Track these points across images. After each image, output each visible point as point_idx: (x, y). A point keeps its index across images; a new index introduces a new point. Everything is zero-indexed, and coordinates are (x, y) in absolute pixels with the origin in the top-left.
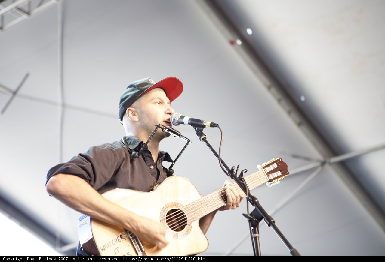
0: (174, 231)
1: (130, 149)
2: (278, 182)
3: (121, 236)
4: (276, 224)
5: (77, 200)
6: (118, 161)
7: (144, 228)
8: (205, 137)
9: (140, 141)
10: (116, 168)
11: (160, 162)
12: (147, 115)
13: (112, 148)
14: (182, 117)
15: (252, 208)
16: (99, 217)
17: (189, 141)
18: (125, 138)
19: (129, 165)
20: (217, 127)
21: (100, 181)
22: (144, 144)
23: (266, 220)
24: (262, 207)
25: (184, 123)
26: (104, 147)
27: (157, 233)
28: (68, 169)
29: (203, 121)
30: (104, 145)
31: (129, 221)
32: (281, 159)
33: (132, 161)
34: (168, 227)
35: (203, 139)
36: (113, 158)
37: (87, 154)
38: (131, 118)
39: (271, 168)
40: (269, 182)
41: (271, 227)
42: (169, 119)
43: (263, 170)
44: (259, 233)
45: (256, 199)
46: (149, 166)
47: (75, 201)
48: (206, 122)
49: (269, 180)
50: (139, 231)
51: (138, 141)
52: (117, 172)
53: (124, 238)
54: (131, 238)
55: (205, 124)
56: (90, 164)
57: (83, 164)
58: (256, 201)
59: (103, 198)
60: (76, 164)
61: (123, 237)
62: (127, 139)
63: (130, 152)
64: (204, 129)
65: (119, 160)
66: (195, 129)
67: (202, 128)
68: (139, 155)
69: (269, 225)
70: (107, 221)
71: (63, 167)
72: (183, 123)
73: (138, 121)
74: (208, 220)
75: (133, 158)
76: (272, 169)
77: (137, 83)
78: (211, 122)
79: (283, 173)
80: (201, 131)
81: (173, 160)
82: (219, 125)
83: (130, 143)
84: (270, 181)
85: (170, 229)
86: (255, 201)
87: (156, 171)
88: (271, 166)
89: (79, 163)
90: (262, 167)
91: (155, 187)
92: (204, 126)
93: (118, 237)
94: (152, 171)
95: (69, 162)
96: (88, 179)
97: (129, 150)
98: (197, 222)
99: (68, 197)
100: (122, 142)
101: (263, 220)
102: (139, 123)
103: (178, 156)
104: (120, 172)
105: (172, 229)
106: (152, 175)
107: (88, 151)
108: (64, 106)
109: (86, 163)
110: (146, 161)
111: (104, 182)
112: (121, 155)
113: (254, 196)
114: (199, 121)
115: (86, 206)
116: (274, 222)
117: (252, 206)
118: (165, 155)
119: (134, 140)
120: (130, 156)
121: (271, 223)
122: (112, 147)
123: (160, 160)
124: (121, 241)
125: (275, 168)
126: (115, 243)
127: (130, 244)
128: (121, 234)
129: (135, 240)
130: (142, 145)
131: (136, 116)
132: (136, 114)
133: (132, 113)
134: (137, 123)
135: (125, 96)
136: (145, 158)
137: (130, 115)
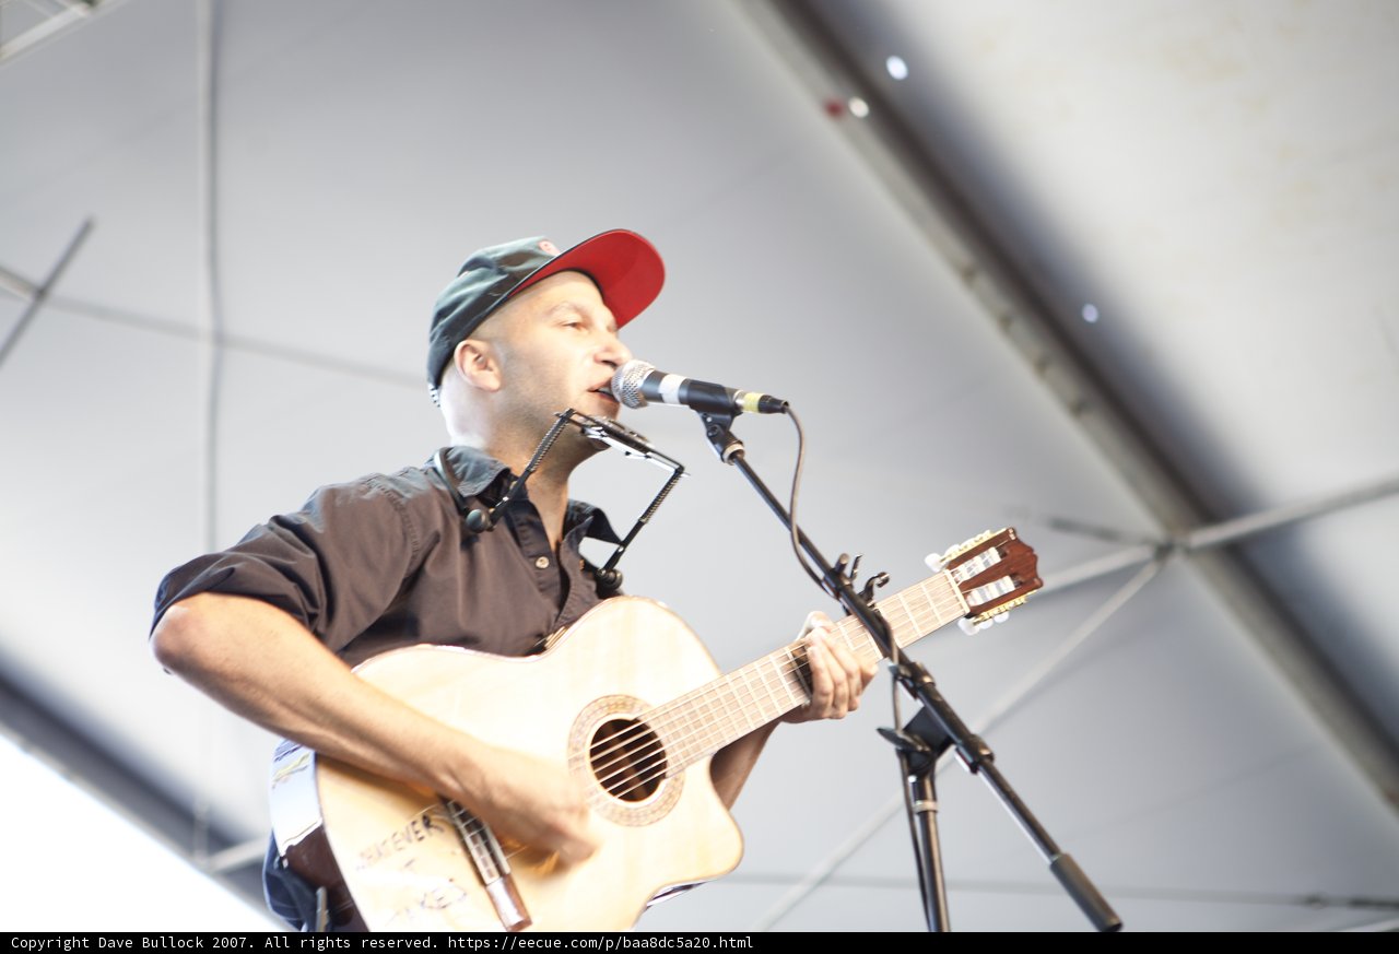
0: (620, 798)
1: (461, 496)
2: (1000, 615)
3: (425, 818)
5: (265, 690)
6: (415, 543)
7: (507, 790)
8: (737, 447)
9: (500, 468)
10: (408, 570)
11: (574, 539)
13: (395, 496)
14: (657, 377)
16: (343, 752)
17: (679, 471)
18: (445, 453)
19: (458, 558)
20: (783, 411)
21: (351, 619)
22: (516, 478)
25: (665, 397)
26: (364, 493)
27: (554, 808)
28: (234, 574)
29: (733, 391)
30: (367, 483)
31: (453, 766)
32: (1014, 533)
33: (468, 542)
34: (597, 783)
35: (733, 456)
36: (399, 532)
37: (304, 520)
38: (472, 377)
39: (978, 565)
40: (968, 616)
42: (608, 384)
43: (948, 572)
46: (532, 560)
47: (259, 694)
48: (742, 395)
49: (968, 611)
50: (489, 804)
51: (493, 465)
52: (413, 581)
53: (436, 827)
54: (462, 826)
55: (739, 402)
56: (312, 556)
57: (287, 555)
59: (360, 681)
60: (261, 555)
61: (432, 823)
62: (452, 456)
63: (462, 506)
64: (737, 419)
65: (420, 539)
66: (704, 419)
67: (728, 417)
68: (493, 519)
70: (373, 765)
71: (214, 570)
72: (659, 398)
73: (497, 390)
74: (743, 757)
75: (472, 533)
76: (982, 568)
77: (496, 252)
78: (761, 395)
79: (1021, 583)
80: (726, 426)
81: (622, 537)
82: (792, 407)
83: (464, 473)
84: (974, 613)
85: (605, 793)
87: (557, 578)
88: (977, 559)
89: (271, 553)
90: (944, 563)
91: (550, 638)
92: (736, 410)
93: (414, 823)
94: (542, 578)
95: (237, 549)
96: (303, 611)
97: (458, 499)
98: (702, 767)
99: (232, 681)
100: (435, 470)
102: (499, 398)
103: (639, 525)
104: (422, 585)
105: (614, 792)
106: (541, 590)
107: (308, 506)
108: (220, 339)
109: (297, 551)
110: (522, 542)
111: (365, 622)
112: (426, 522)
114: (719, 390)
115: (296, 711)
118: (590, 518)
119: (478, 463)
120: (462, 524)
122: (397, 489)
123: (570, 537)
124: (421, 839)
125: (992, 564)
126: (404, 843)
127: (459, 851)
128: (424, 812)
129: (475, 832)
130: (505, 482)
131: (491, 370)
132: (491, 363)
133: (476, 359)
134: (493, 395)
135: (452, 299)
136: (517, 529)
137: (470, 367)
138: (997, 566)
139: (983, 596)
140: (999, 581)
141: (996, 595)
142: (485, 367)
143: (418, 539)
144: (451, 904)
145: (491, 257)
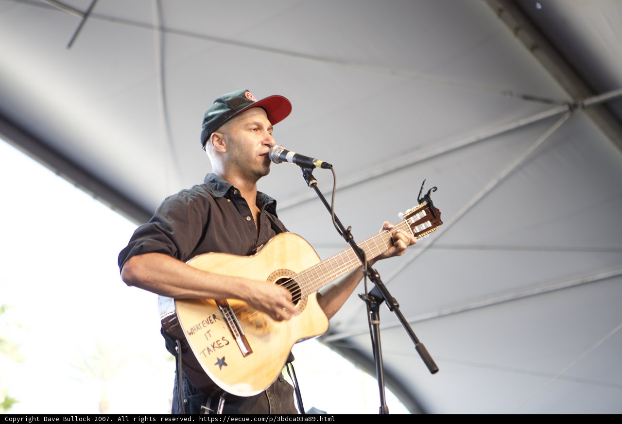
2: (427, 235)
3: (213, 315)
4: (400, 309)
8: (315, 181)
9: (229, 187)
10: (203, 224)
12: (238, 146)
14: (285, 152)
15: (371, 286)
23: (388, 303)
24: (383, 284)
25: (288, 160)
35: (312, 185)
38: (216, 147)
41: (393, 313)
44: (379, 319)
45: (377, 273)
46: (245, 217)
51: (226, 185)
53: (218, 319)
54: (227, 318)
55: (315, 164)
58: (377, 276)
61: (216, 317)
62: (211, 179)
64: (314, 170)
66: (302, 169)
67: (311, 169)
69: (391, 310)
72: (286, 161)
73: (226, 152)
76: (419, 218)
80: (310, 173)
83: (216, 187)
86: (375, 277)
90: (404, 216)
91: (258, 249)
92: (314, 167)
93: (210, 317)
94: (249, 224)
101: (384, 302)
102: (226, 155)
110: (241, 212)
113: (374, 270)
114: (307, 158)
116: (398, 306)
117: (371, 282)
119: (221, 184)
121: (394, 307)
124: (213, 322)
125: (423, 216)
126: (206, 324)
127: (226, 326)
128: (213, 313)
129: (232, 320)
130: (232, 191)
131: (223, 145)
132: (223, 142)
133: (218, 140)
134: (224, 155)
135: (210, 114)
136: (238, 207)
137: (216, 143)
138: (425, 217)
139: (419, 229)
140: (426, 223)
141: (425, 228)
142: (221, 144)
144: (223, 346)
145: (226, 100)
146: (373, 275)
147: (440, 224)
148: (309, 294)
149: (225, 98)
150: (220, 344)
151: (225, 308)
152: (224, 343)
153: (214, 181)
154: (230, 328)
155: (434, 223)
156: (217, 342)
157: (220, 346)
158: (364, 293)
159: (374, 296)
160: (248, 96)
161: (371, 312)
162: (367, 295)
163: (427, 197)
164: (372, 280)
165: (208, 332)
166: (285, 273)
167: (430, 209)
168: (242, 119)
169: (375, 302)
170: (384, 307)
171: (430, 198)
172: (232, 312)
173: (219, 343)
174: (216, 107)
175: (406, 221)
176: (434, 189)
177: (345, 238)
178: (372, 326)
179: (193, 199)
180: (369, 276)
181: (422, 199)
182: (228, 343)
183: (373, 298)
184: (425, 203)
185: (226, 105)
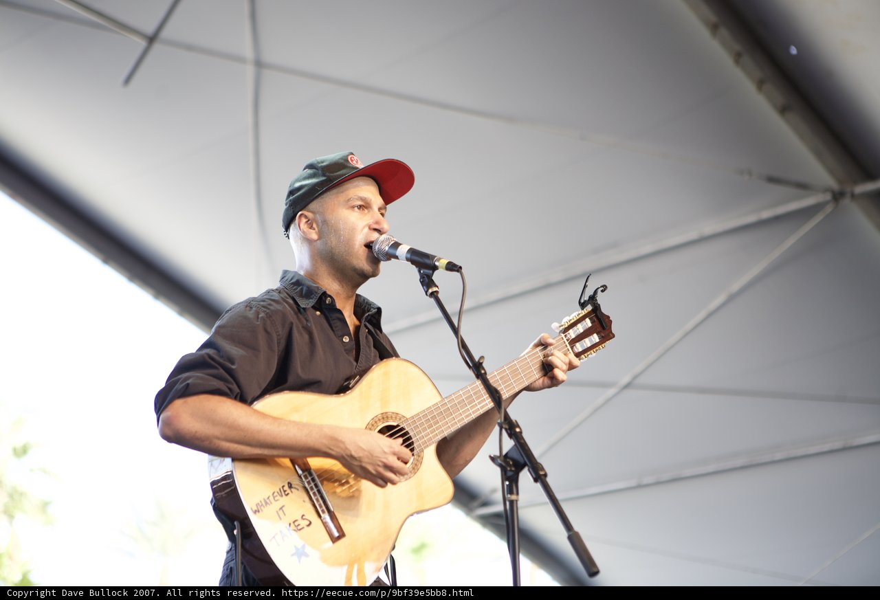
3: (289, 483)
4: (549, 479)
9: (320, 292)
12: (335, 231)
15: (508, 444)
23: (531, 470)
24: (526, 443)
25: (399, 257)
35: (433, 294)
38: (304, 231)
39: (580, 328)
41: (539, 485)
44: (518, 494)
45: (519, 426)
46: (340, 338)
51: (316, 290)
53: (295, 488)
54: (309, 487)
58: (518, 430)
61: (293, 486)
67: (431, 271)
69: (536, 480)
73: (318, 240)
76: (582, 331)
77: (322, 162)
86: (515, 431)
87: (354, 347)
88: (579, 326)
90: (562, 328)
93: (284, 486)
94: (346, 348)
102: (318, 245)
106: (347, 354)
110: (334, 328)
113: (514, 421)
116: (545, 475)
117: (508, 439)
119: (308, 287)
121: (540, 476)
124: (288, 494)
125: (587, 328)
126: (278, 497)
127: (307, 499)
128: (289, 480)
129: (315, 490)
130: (323, 299)
131: (314, 229)
132: (315, 226)
133: (307, 222)
134: (315, 244)
135: (297, 185)
136: (332, 322)
137: (303, 226)
138: (590, 328)
139: (581, 346)
140: (591, 336)
141: (589, 345)
142: (311, 227)
143: (280, 333)
144: (303, 528)
145: (320, 165)
146: (511, 428)
147: (612, 338)
148: (425, 448)
149: (319, 163)
150: (299, 525)
151: (306, 473)
152: (304, 523)
153: (298, 283)
154: (313, 501)
155: (603, 337)
156: (294, 522)
157: (299, 528)
158: (498, 454)
159: (513, 460)
160: (352, 161)
161: (507, 483)
162: (502, 458)
163: (593, 298)
164: (510, 436)
165: (281, 508)
166: (392, 417)
167: (596, 316)
168: (342, 192)
169: (513, 469)
170: (525, 477)
171: (596, 300)
172: (316, 478)
173: (296, 523)
174: (305, 175)
175: (563, 335)
176: (602, 288)
177: (474, 372)
178: (508, 503)
179: (266, 315)
180: (506, 429)
181: (585, 301)
182: (310, 523)
183: (511, 463)
184: (589, 308)
185: (320, 172)
